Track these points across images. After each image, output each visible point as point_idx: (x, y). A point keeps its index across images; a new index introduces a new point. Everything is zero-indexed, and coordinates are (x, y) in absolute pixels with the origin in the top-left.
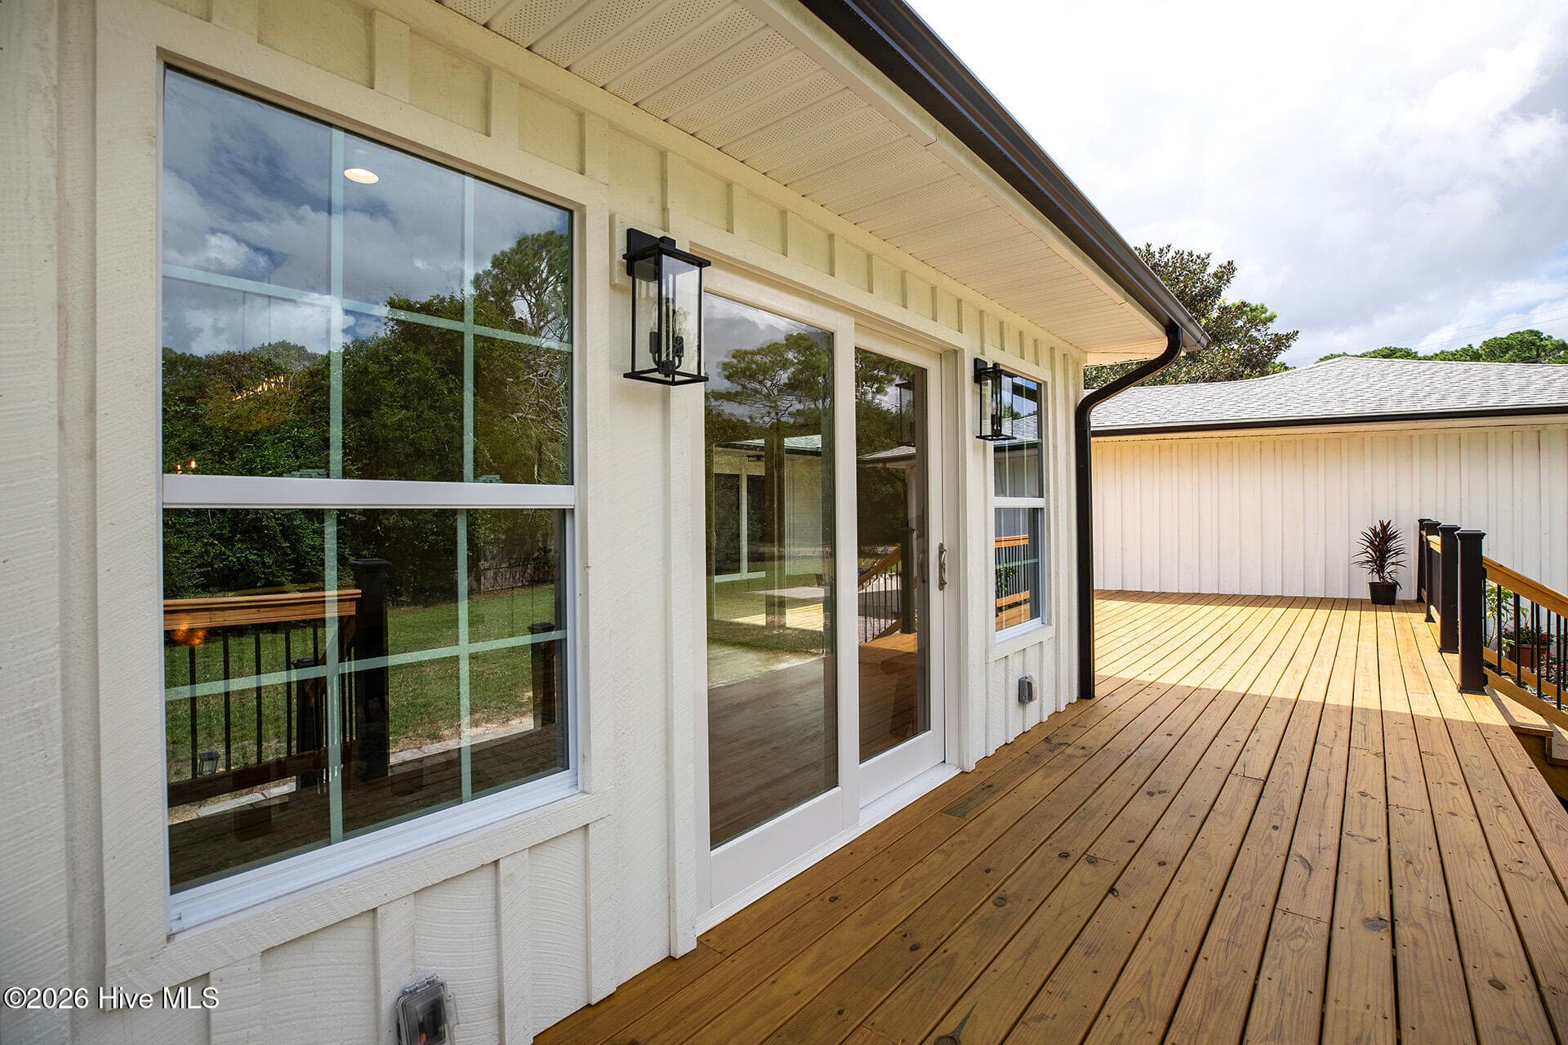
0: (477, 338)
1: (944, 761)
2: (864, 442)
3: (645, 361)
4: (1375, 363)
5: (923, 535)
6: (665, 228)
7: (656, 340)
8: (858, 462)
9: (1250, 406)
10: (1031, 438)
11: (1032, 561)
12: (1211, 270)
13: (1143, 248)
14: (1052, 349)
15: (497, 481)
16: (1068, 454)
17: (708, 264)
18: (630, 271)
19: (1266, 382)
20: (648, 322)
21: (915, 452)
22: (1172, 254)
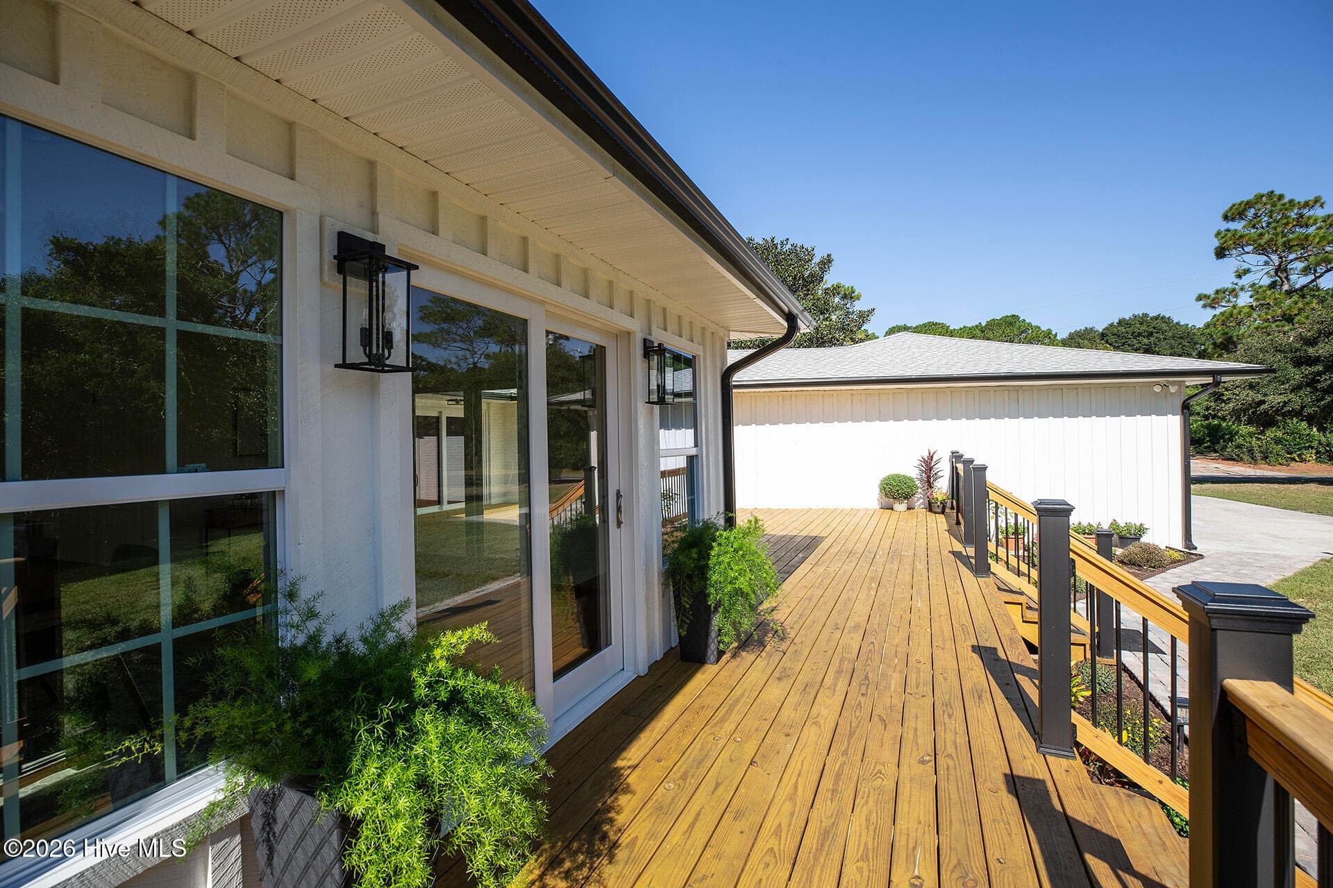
0: (180, 333)
1: (623, 669)
6: (375, 230)
7: (366, 336)
12: (816, 260)
14: (703, 329)
15: (203, 470)
16: (716, 411)
17: (416, 268)
18: (341, 270)
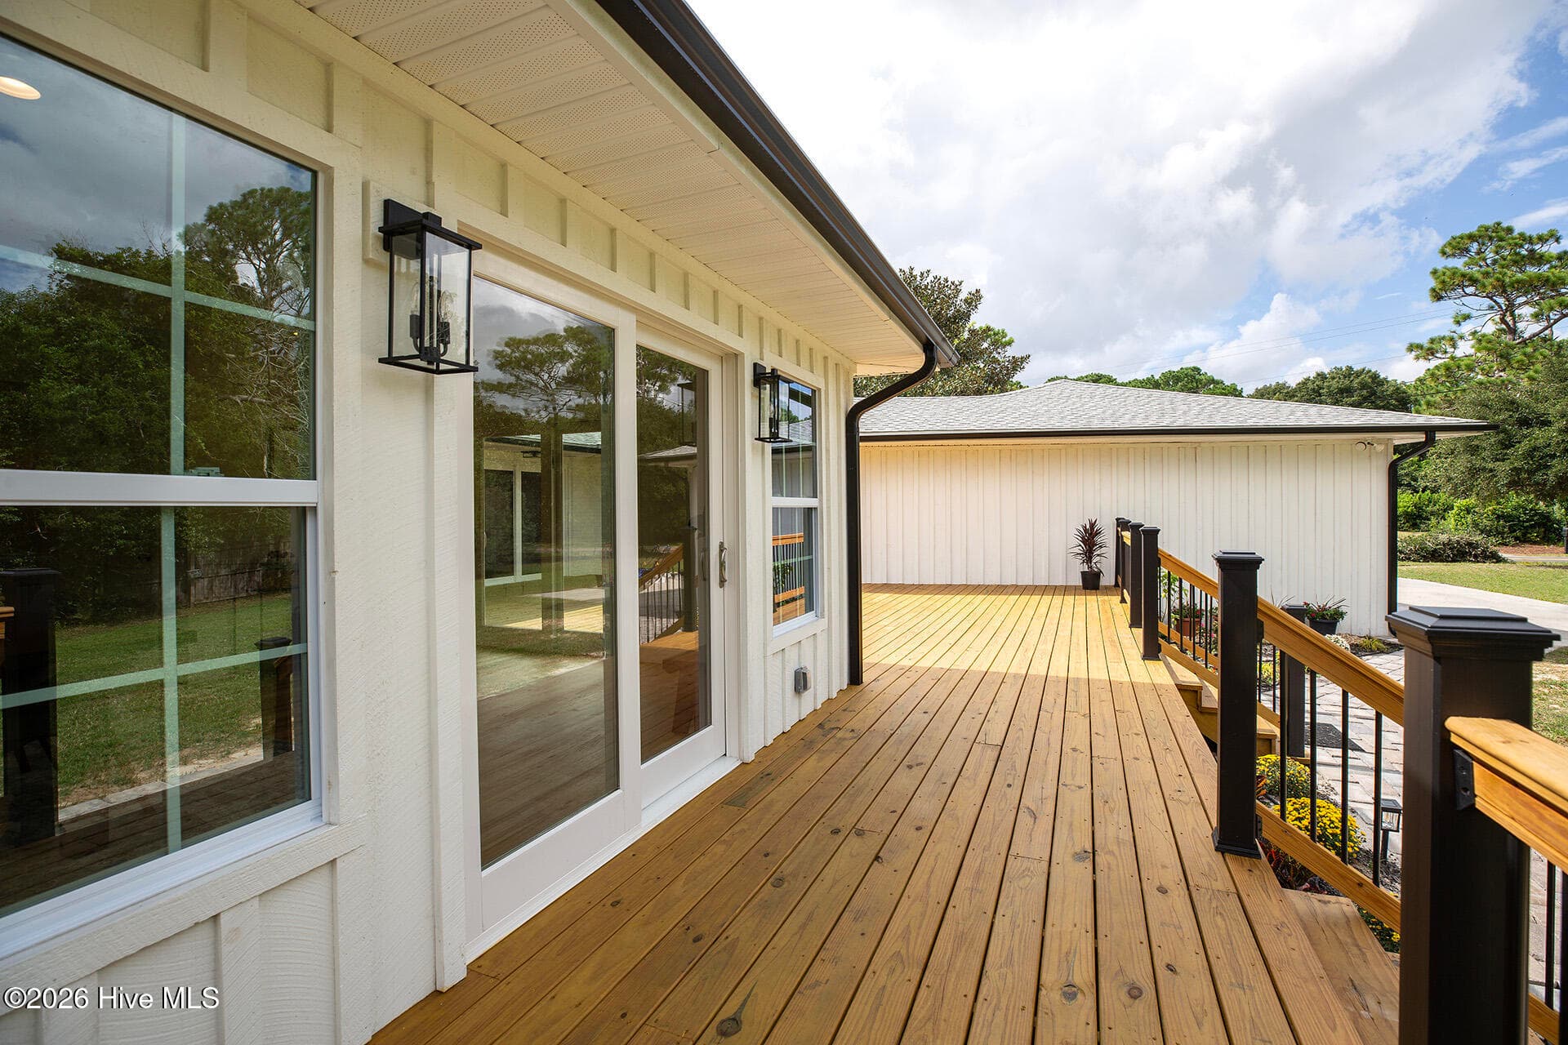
0: (189, 306)
1: (725, 755)
2: (645, 440)
3: (405, 346)
4: (1085, 386)
5: (704, 535)
6: (430, 203)
7: (417, 325)
8: (639, 460)
9: (992, 418)
10: (808, 442)
11: (807, 558)
12: (963, 295)
13: (907, 271)
14: (826, 358)
15: (217, 475)
16: (839, 457)
17: (479, 247)
18: (387, 246)
19: (1004, 398)
20: (407, 304)
21: (696, 452)
22: (930, 278)
